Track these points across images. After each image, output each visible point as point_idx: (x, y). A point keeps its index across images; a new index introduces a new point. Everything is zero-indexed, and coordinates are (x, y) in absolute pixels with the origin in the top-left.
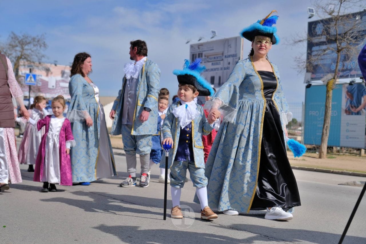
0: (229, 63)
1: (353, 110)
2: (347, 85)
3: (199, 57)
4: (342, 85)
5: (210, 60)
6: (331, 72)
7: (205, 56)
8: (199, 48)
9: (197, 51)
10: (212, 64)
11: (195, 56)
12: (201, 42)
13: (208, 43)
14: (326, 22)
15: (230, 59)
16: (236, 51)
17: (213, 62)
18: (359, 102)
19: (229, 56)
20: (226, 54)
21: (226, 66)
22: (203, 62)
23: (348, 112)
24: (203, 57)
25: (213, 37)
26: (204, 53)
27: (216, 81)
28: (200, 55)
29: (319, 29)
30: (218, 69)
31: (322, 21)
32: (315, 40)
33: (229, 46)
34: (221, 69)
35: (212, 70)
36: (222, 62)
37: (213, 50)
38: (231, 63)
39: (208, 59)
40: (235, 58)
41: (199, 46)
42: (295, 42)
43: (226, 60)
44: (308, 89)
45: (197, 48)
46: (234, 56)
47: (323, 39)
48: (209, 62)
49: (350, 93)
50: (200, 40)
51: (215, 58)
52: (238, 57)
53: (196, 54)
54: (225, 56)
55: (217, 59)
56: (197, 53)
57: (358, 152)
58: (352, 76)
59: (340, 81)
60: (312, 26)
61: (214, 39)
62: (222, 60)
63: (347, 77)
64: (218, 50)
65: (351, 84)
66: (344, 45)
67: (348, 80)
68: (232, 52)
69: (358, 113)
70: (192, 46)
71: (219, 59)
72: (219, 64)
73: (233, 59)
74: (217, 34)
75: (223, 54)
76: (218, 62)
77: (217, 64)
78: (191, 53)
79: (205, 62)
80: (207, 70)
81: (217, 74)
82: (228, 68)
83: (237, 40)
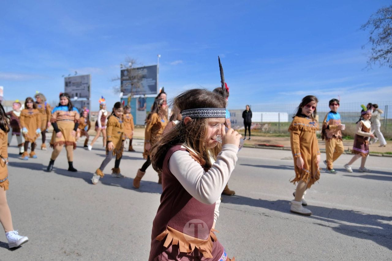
0: (84, 87)
1: (141, 109)
2: (138, 99)
4: (136, 98)
6: (131, 92)
9: (68, 81)
10: (76, 87)
11: (67, 83)
12: (70, 76)
13: (73, 77)
14: (127, 70)
15: (85, 85)
16: (87, 82)
18: (143, 106)
20: (83, 82)
21: (83, 88)
23: (139, 110)
24: (71, 84)
26: (72, 82)
27: (79, 95)
28: (70, 82)
29: (126, 73)
30: (79, 90)
32: (124, 78)
33: (84, 79)
34: (81, 89)
35: (76, 90)
37: (76, 80)
39: (74, 85)
41: (69, 78)
42: (113, 80)
46: (87, 84)
47: (127, 78)
49: (140, 102)
54: (83, 84)
55: (78, 84)
57: (143, 127)
58: (140, 94)
59: (135, 96)
60: (122, 72)
61: (76, 75)
62: (81, 85)
63: (137, 94)
64: (79, 80)
65: (140, 98)
66: (136, 80)
67: (138, 96)
69: (143, 110)
70: (65, 78)
72: (80, 87)
75: (81, 82)
77: (78, 87)
78: (65, 81)
79: (72, 86)
80: (73, 90)
81: (79, 92)
82: (84, 89)
83: (88, 76)
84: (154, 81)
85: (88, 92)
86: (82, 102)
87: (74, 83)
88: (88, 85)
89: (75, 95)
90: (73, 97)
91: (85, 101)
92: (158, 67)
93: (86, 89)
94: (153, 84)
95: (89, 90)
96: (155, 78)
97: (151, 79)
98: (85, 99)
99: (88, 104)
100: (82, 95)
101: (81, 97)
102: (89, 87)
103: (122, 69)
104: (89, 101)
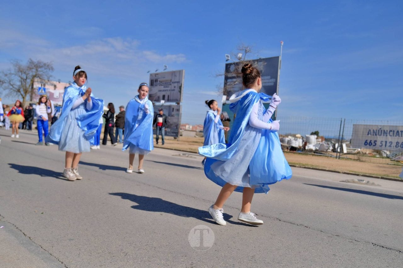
0: (175, 87)
3: (155, 82)
5: (163, 84)
7: (160, 81)
8: (155, 76)
9: (154, 78)
10: (164, 87)
11: (153, 81)
12: (157, 72)
13: (162, 73)
14: (236, 64)
15: (176, 85)
16: (179, 80)
17: (165, 86)
19: (175, 82)
20: (173, 81)
21: (173, 88)
22: (158, 85)
24: (158, 82)
25: (165, 70)
26: (159, 80)
27: (166, 98)
28: (156, 81)
29: (232, 68)
30: (167, 90)
31: (234, 63)
33: (175, 76)
34: (170, 90)
35: (164, 91)
36: (170, 86)
37: (164, 78)
38: (176, 87)
39: (161, 84)
40: (178, 84)
41: (156, 75)
42: (217, 76)
43: (173, 85)
44: (224, 106)
45: (154, 76)
46: (178, 82)
47: (234, 75)
48: (161, 85)
50: (156, 71)
51: (166, 83)
52: (181, 83)
53: (153, 80)
54: (173, 83)
55: (167, 83)
56: (155, 80)
60: (228, 66)
61: (166, 71)
62: (171, 85)
64: (168, 78)
68: (177, 80)
70: (151, 75)
71: (168, 84)
72: (169, 87)
73: (178, 85)
74: (167, 68)
75: (171, 81)
76: (168, 86)
77: (167, 87)
78: (150, 79)
79: (159, 86)
80: (160, 91)
81: (167, 94)
82: (174, 90)
83: (180, 72)
84: (273, 80)
85: (179, 93)
86: (170, 106)
87: (161, 82)
88: (180, 85)
89: (161, 97)
90: (158, 100)
91: (173, 105)
92: (280, 59)
93: (177, 89)
94: (272, 84)
95: (180, 92)
96: (275, 76)
97: (269, 77)
98: (174, 104)
99: (178, 110)
100: (171, 98)
101: (168, 100)
102: (180, 88)
103: (228, 62)
104: (180, 106)
